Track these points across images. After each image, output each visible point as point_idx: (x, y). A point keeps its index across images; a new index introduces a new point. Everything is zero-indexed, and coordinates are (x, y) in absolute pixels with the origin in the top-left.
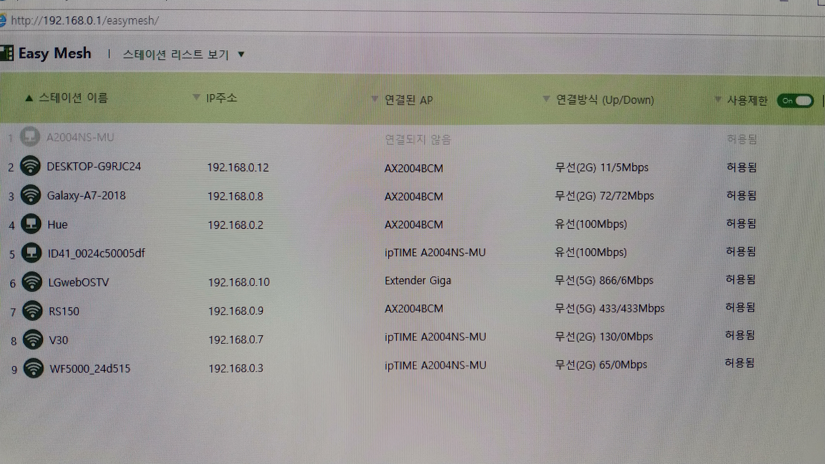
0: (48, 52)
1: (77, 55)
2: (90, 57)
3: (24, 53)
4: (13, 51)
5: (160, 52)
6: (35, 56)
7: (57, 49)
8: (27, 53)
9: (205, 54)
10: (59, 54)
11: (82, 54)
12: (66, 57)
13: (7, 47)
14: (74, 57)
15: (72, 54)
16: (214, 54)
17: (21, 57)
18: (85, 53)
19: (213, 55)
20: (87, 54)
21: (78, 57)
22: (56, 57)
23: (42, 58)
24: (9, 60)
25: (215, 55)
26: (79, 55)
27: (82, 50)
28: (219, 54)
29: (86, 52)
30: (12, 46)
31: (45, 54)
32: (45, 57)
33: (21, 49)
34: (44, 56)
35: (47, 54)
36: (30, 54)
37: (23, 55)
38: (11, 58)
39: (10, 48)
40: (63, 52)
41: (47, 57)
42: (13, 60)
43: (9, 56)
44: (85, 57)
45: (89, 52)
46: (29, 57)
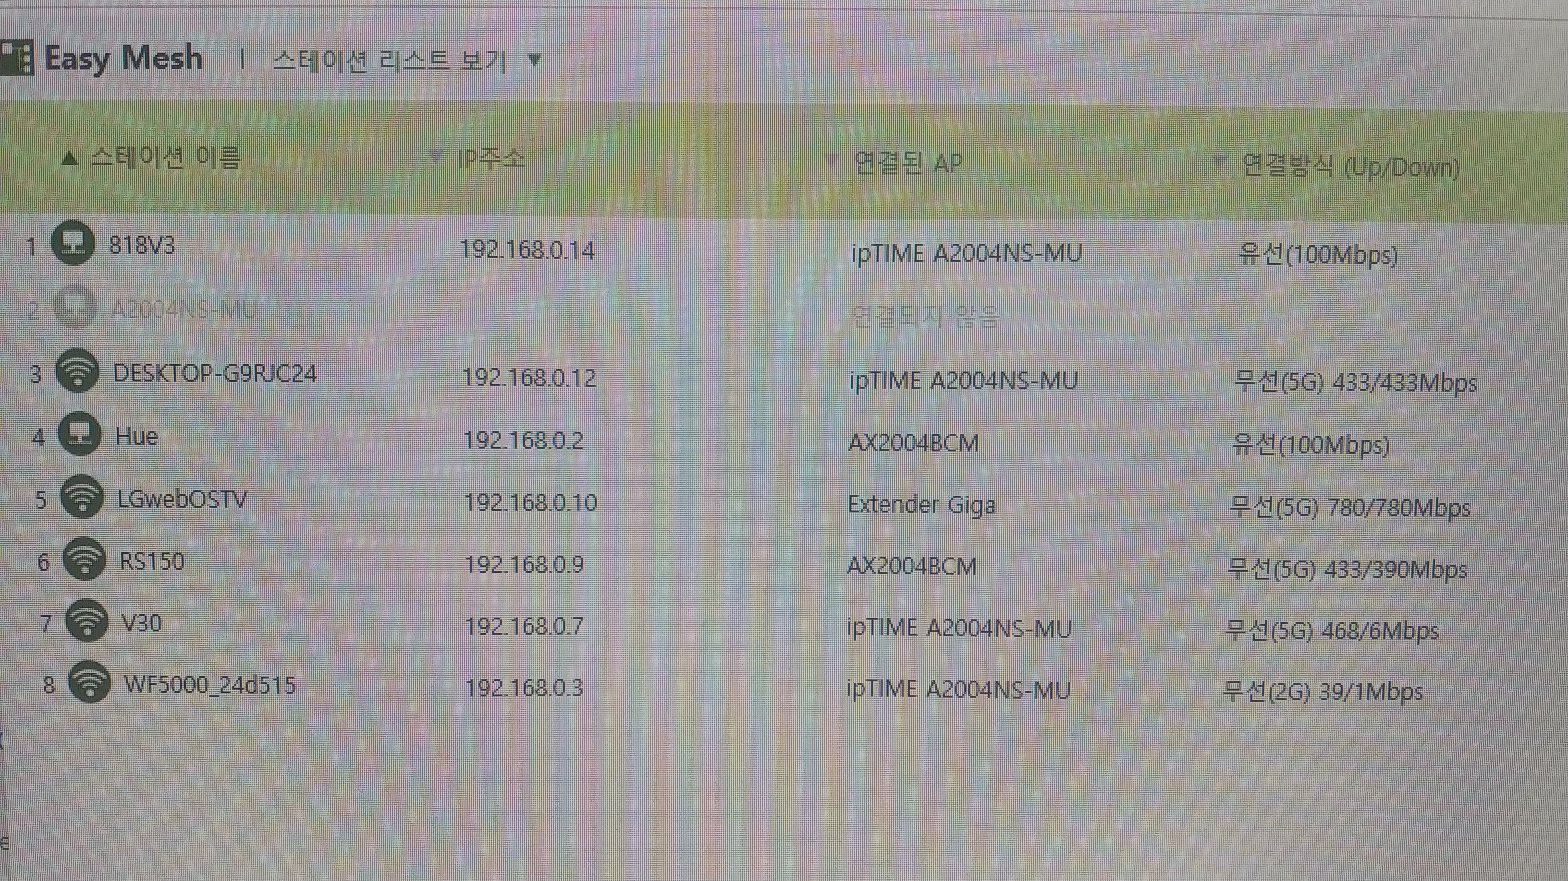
0: (107, 55)
1: (171, 63)
2: (200, 67)
3: (56, 57)
4: (31, 53)
5: (354, 55)
6: (80, 63)
7: (127, 49)
8: (62, 59)
9: (454, 60)
10: (133, 59)
11: (183, 59)
12: (147, 67)
13: (18, 43)
14: (166, 65)
15: (161, 60)
16: (474, 59)
17: (50, 66)
18: (189, 56)
19: (471, 62)
20: (194, 60)
21: (173, 67)
22: (126, 67)
23: (95, 68)
24: (23, 73)
25: (476, 62)
26: (178, 61)
27: (183, 50)
28: (485, 59)
29: (192, 54)
30: (30, 42)
31: (102, 59)
32: (102, 66)
33: (49, 48)
34: (99, 63)
35: (106, 60)
36: (70, 60)
37: (54, 62)
38: (27, 69)
39: (25, 46)
40: (141, 55)
41: (106, 66)
42: (32, 73)
43: (24, 64)
44: (189, 67)
45: (198, 56)
46: (67, 67)
